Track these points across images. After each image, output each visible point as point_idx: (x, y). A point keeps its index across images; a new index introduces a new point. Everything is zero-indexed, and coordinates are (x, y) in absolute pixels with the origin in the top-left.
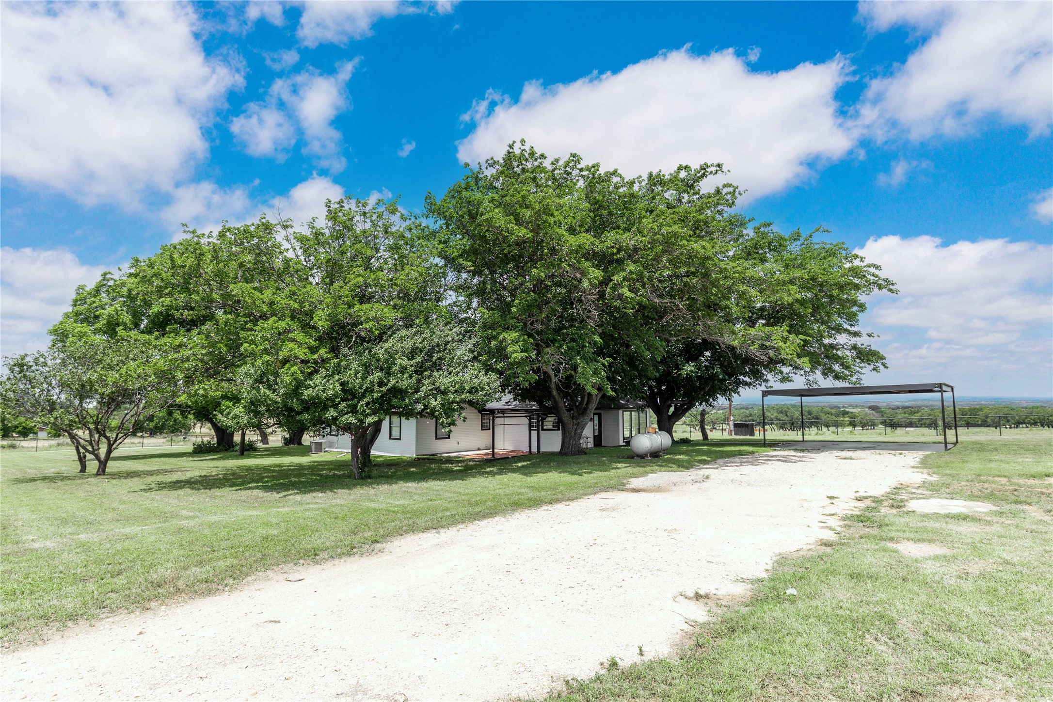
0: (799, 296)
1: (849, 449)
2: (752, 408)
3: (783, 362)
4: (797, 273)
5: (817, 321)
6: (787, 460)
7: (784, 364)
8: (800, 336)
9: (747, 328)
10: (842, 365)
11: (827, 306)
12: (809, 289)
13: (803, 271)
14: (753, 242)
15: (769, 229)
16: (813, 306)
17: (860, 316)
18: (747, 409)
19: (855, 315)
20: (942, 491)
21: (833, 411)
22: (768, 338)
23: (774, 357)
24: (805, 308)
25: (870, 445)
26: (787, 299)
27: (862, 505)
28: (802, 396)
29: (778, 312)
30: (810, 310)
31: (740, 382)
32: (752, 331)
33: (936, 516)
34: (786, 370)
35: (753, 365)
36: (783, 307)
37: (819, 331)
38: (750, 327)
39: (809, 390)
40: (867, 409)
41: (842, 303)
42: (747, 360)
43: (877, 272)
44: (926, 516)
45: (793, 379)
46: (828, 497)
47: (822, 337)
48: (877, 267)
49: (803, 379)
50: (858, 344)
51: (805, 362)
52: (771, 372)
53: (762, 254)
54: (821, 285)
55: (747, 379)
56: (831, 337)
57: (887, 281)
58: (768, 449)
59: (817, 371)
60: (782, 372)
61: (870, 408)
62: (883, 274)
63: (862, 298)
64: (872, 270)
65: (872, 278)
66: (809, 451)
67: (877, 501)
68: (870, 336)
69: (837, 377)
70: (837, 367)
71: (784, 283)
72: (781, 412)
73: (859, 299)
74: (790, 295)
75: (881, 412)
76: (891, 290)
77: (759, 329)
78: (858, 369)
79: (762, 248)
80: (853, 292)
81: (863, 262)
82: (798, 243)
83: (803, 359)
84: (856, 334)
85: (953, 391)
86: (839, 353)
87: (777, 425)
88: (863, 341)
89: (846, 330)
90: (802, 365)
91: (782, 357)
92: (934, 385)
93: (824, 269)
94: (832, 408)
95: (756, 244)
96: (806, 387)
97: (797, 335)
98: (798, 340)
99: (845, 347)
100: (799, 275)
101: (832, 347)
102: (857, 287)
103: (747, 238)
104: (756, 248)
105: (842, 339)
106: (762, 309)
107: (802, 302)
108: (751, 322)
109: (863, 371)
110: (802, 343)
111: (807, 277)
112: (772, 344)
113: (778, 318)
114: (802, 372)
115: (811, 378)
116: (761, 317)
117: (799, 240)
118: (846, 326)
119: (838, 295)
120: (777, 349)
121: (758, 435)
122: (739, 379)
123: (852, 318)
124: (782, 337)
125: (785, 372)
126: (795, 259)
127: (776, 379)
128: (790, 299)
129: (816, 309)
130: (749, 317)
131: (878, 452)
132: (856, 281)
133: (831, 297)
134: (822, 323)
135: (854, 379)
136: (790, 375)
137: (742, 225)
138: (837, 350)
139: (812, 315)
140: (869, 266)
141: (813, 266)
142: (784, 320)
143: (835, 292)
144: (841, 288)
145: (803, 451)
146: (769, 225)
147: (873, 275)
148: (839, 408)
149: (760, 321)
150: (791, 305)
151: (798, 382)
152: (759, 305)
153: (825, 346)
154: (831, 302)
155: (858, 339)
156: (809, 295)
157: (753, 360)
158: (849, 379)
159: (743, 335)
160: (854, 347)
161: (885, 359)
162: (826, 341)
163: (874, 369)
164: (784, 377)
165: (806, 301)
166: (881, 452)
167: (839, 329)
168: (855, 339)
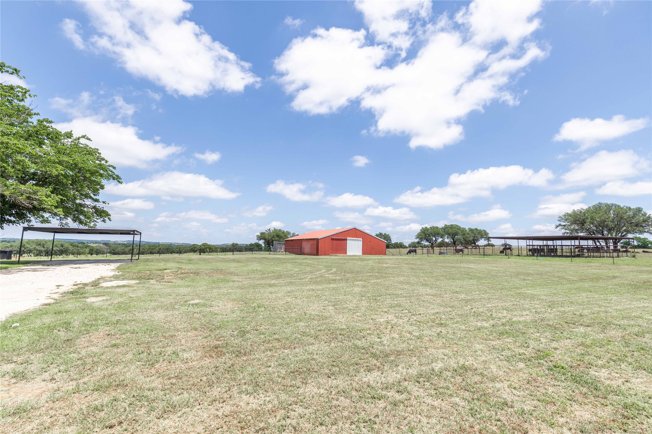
0: (63, 172)
1: (80, 264)
2: (14, 241)
3: (44, 210)
4: (66, 158)
5: (73, 189)
6: (35, 270)
7: (45, 211)
8: (59, 196)
9: (19, 184)
10: (85, 216)
11: (81, 182)
12: (72, 170)
13: (70, 158)
14: (36, 129)
15: (50, 125)
16: (73, 180)
17: (101, 191)
18: (9, 242)
19: (98, 190)
20: (120, 278)
21: (80, 245)
22: (35, 193)
23: (37, 206)
24: (68, 180)
25: (94, 261)
26: (55, 173)
27: (76, 287)
28: (55, 232)
29: (47, 178)
30: (70, 182)
31: (5, 220)
32: (23, 187)
33: (112, 287)
34: (46, 215)
35: (20, 210)
36: (50, 176)
37: (74, 195)
38: (22, 184)
39: (61, 229)
40: (102, 245)
41: (92, 182)
42: (14, 205)
43: (113, 170)
44: (108, 288)
45: (51, 221)
46: (56, 286)
47: (75, 198)
48: (114, 168)
49: (58, 222)
50: (97, 206)
51: (60, 211)
52: (34, 216)
53: (41, 138)
54: (80, 169)
55: (12, 219)
56: (81, 200)
57: (117, 176)
58: (21, 265)
59: (69, 218)
60: (43, 217)
61: (104, 244)
62: (116, 172)
63: (104, 182)
64: (111, 168)
65: (110, 173)
66: (52, 265)
67: (86, 285)
68: (104, 202)
69: (81, 222)
70: (82, 217)
71: (54, 162)
72: (40, 245)
73: (102, 181)
74: (56, 170)
75: (110, 246)
76: (118, 181)
77: (29, 187)
78: (95, 219)
79: (42, 135)
80: (99, 177)
81: (107, 163)
82: (70, 140)
83: (59, 210)
84: (97, 200)
85: (141, 235)
86: (85, 209)
87: (34, 253)
88: (100, 205)
89: (91, 198)
90: (58, 213)
91: (44, 207)
92: (131, 231)
93: (83, 161)
94: (79, 244)
95: (37, 131)
96: (59, 227)
97: (57, 195)
98: (58, 198)
99: (89, 206)
100: (67, 160)
101: (81, 205)
102: (101, 175)
103: (31, 124)
104: (37, 134)
105: (88, 202)
106: (34, 174)
107: (66, 176)
108: (23, 181)
109: (98, 221)
110: (60, 200)
111: (71, 162)
112: (37, 197)
113: (46, 182)
114: (58, 218)
115: (64, 222)
116: (33, 179)
117: (71, 138)
118: (92, 195)
119: (90, 177)
120: (40, 202)
121: (14, 259)
122: (5, 218)
123: (96, 192)
124: (46, 195)
125: (45, 217)
126: (66, 150)
127: (37, 221)
128: (56, 173)
129: (74, 183)
130: (21, 177)
131: (96, 264)
132: (102, 172)
133: (85, 177)
134: (77, 191)
135: (92, 224)
136: (49, 219)
137: (29, 115)
138: (84, 208)
139: (71, 185)
140: (110, 166)
141: (77, 158)
142: (50, 184)
143: (88, 175)
144: (93, 173)
145: (48, 265)
146: (51, 122)
147: (112, 172)
148: (84, 243)
149: (31, 181)
150: (57, 176)
151: (55, 223)
152: (32, 171)
153: (76, 204)
154: (85, 180)
155: (97, 203)
156: (71, 173)
157: (20, 206)
158: (89, 225)
159: (14, 188)
160: (94, 207)
161: (110, 216)
162: (78, 201)
163: (103, 221)
164: (44, 220)
165: (68, 176)
166: (98, 264)
167: (87, 196)
168: (95, 203)
